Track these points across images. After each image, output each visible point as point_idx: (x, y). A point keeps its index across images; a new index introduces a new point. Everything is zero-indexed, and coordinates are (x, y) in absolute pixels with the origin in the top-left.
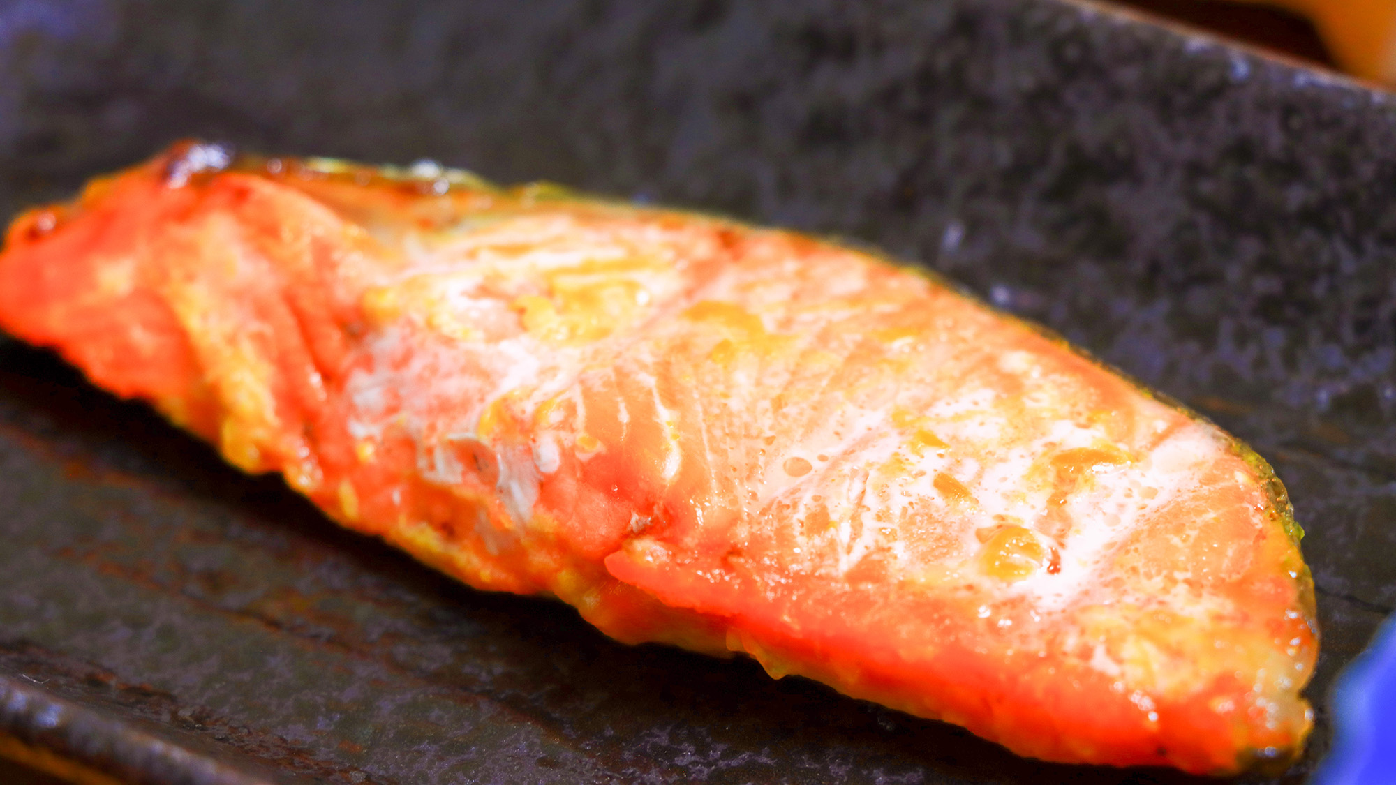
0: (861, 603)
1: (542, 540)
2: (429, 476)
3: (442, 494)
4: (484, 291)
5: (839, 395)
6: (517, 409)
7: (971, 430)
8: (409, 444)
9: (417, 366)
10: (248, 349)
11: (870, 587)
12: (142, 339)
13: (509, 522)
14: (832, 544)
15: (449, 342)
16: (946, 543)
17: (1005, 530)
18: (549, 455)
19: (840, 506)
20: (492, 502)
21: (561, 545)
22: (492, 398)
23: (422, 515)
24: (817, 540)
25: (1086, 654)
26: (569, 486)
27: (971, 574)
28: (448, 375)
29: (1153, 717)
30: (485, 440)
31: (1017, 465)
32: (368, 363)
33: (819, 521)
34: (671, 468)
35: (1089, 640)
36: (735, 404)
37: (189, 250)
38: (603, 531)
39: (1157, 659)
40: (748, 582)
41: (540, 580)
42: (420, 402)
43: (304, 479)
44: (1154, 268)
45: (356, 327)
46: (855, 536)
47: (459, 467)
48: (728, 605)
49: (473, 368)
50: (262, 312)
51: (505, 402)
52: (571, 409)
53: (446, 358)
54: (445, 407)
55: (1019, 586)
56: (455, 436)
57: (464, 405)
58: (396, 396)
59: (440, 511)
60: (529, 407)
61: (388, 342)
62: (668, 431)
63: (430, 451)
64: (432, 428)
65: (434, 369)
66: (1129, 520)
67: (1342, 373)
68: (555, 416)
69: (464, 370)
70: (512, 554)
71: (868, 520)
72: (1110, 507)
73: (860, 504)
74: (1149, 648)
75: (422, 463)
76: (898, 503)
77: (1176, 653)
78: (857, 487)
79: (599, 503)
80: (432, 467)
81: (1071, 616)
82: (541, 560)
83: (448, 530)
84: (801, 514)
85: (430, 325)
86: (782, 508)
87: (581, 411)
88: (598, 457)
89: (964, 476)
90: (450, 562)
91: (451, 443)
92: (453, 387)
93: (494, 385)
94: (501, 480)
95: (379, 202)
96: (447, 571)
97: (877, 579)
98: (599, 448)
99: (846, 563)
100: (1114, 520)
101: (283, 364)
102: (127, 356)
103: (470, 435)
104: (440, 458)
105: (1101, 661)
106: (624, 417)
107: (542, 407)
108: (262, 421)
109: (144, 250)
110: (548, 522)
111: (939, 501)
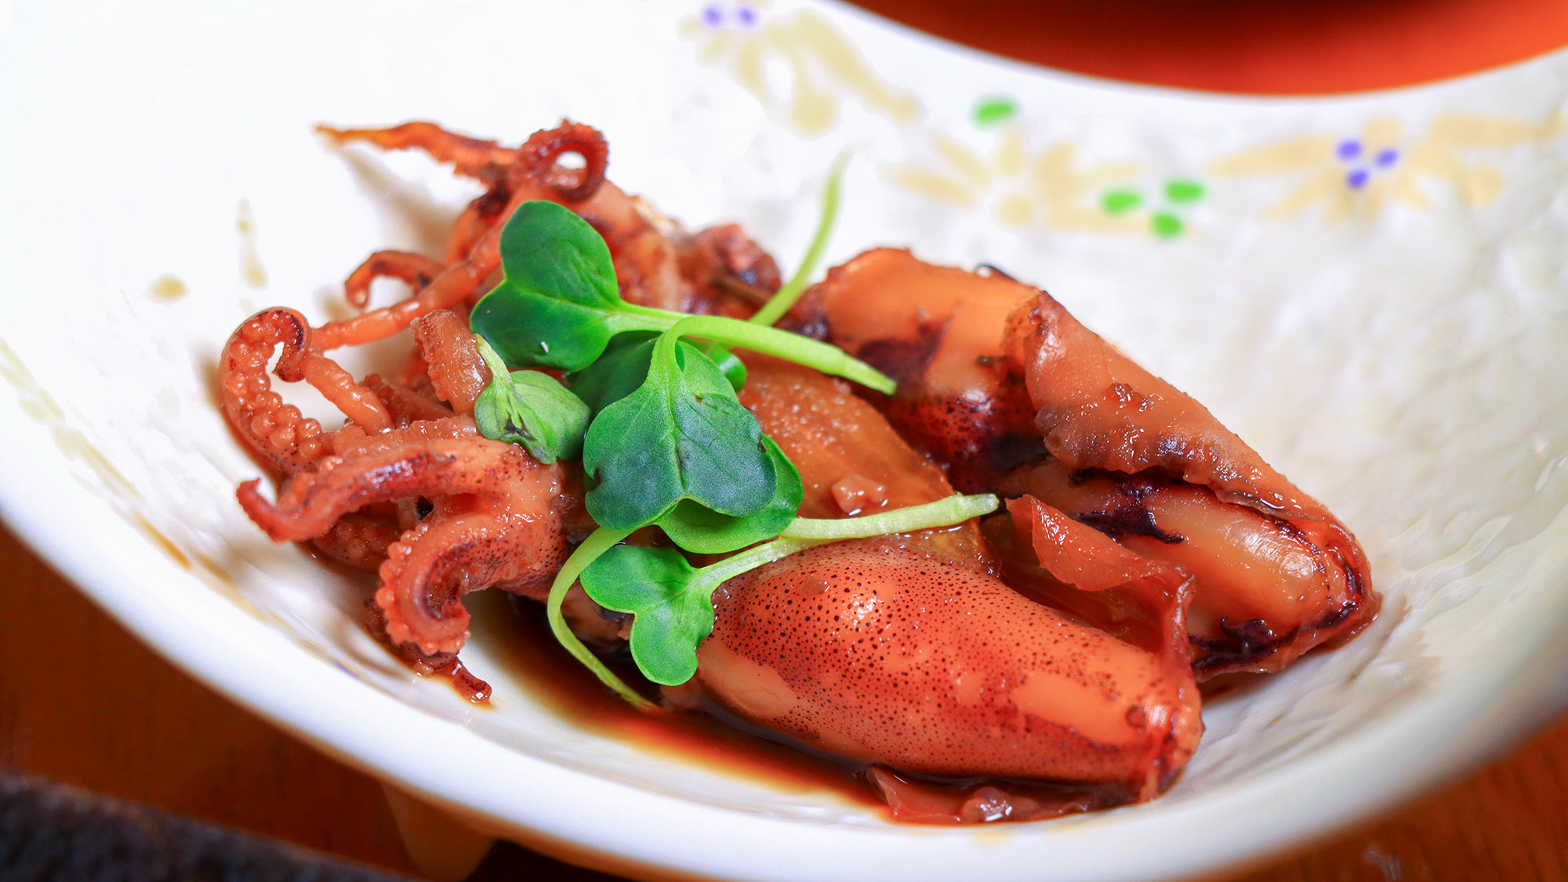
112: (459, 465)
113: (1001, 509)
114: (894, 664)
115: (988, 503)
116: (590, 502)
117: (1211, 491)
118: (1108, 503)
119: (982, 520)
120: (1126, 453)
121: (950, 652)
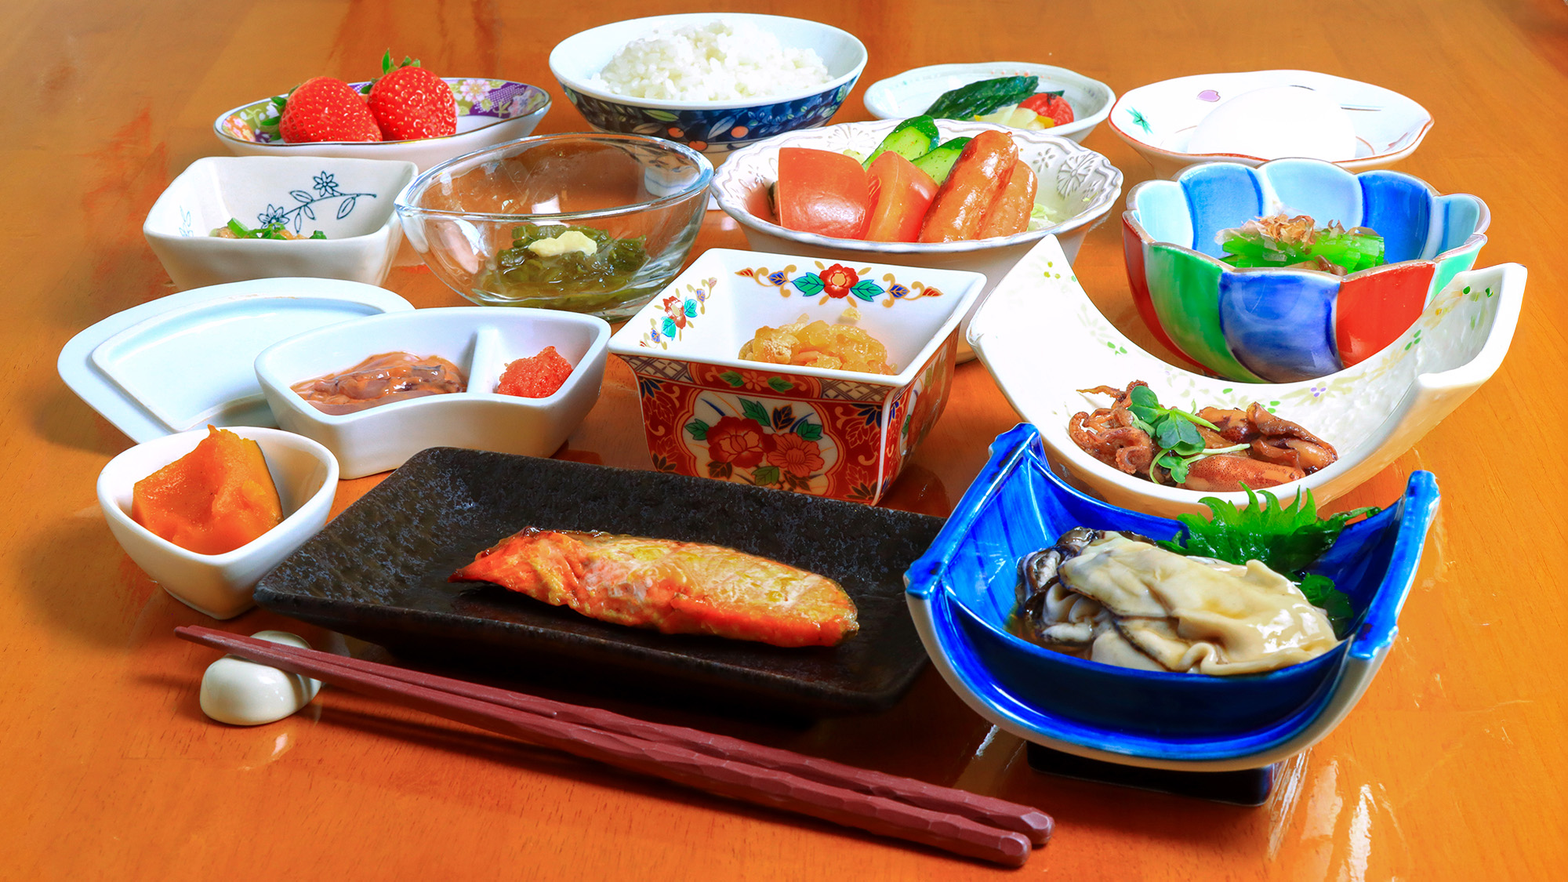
0: (739, 607)
1: (648, 606)
2: (612, 596)
3: (617, 600)
4: (620, 552)
5: (721, 569)
6: (638, 573)
7: (757, 575)
8: (606, 590)
9: (606, 569)
10: (555, 573)
11: (741, 604)
12: (523, 575)
13: (638, 603)
14: (729, 596)
15: (615, 561)
16: (757, 596)
17: (771, 593)
18: (649, 582)
19: (729, 587)
20: (632, 599)
21: (654, 606)
22: (630, 572)
23: (609, 607)
24: (725, 595)
25: (800, 615)
26: (656, 590)
27: (766, 601)
28: (616, 569)
29: (819, 626)
30: (630, 583)
31: (771, 582)
32: (591, 571)
33: (724, 591)
34: (685, 580)
35: (799, 612)
36: (695, 569)
37: (537, 549)
38: (666, 599)
39: (818, 614)
40: (710, 604)
41: (647, 618)
42: (608, 578)
43: (574, 604)
44: (790, 552)
45: (587, 563)
46: (734, 594)
47: (621, 592)
48: (704, 609)
49: (623, 566)
50: (559, 562)
51: (635, 572)
52: (654, 571)
53: (615, 565)
54: (616, 577)
55: (778, 603)
56: (620, 583)
57: (622, 576)
58: (601, 578)
59: (615, 606)
60: (642, 572)
61: (598, 564)
62: (682, 573)
63: (613, 589)
64: (613, 583)
65: (612, 569)
66: (802, 590)
67: (845, 573)
68: (650, 573)
69: (620, 568)
70: (639, 612)
71: (737, 591)
72: (797, 589)
73: (733, 588)
74: (816, 612)
75: (610, 593)
76: (743, 588)
77: (823, 612)
78: (732, 586)
79: (665, 592)
80: (613, 593)
81: (793, 608)
82: (647, 612)
83: (618, 610)
84: (719, 591)
85: (609, 558)
86: (714, 589)
87: (657, 571)
88: (664, 580)
89: (759, 583)
90: (619, 619)
91: (619, 586)
92: (618, 572)
93: (630, 570)
94: (635, 592)
95: (586, 538)
96: (618, 622)
97: (743, 602)
98: (664, 578)
99: (733, 600)
100: (798, 592)
101: (566, 575)
102: (519, 580)
103: (625, 582)
104: (615, 590)
105: (803, 615)
106: (669, 571)
107: (645, 572)
108: (561, 591)
109: (521, 553)
110: (650, 600)
111: (753, 587)
112: (1132, 432)
113: (1251, 447)
114: (1233, 473)
115: (1247, 446)
116: (1159, 443)
117: (1300, 438)
118: (1276, 443)
119: (1246, 450)
120: (1281, 430)
121: (1246, 469)
